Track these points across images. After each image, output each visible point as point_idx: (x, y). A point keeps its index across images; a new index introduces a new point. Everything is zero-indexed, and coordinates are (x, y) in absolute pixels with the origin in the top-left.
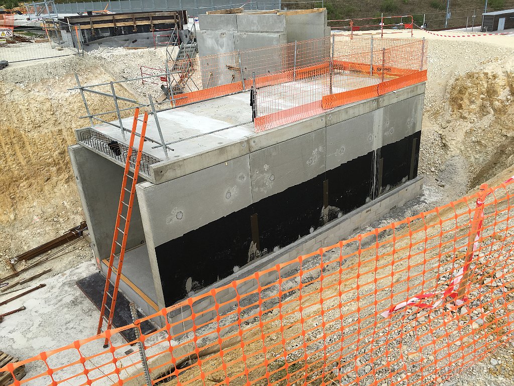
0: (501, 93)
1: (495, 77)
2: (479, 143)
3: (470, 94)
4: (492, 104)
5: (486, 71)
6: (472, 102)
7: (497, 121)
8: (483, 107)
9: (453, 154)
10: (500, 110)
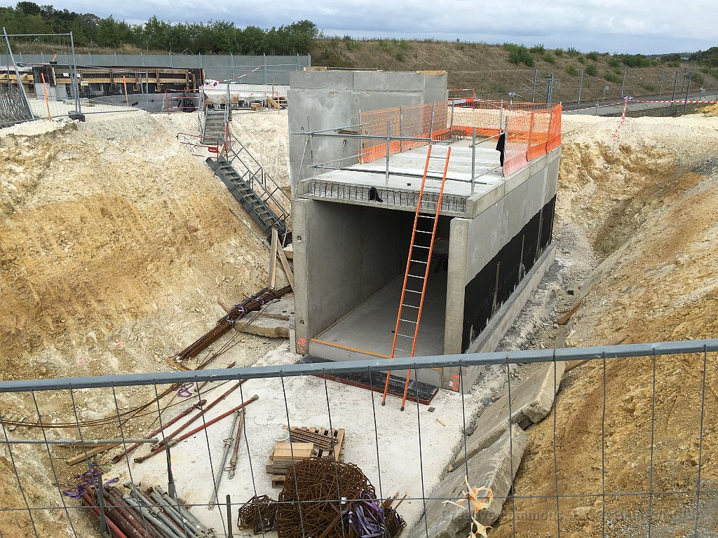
0: (597, 161)
1: (587, 147)
2: (589, 209)
3: (565, 164)
4: (590, 173)
5: (577, 142)
6: (569, 172)
7: (600, 187)
8: (581, 177)
9: (565, 221)
10: (601, 177)
